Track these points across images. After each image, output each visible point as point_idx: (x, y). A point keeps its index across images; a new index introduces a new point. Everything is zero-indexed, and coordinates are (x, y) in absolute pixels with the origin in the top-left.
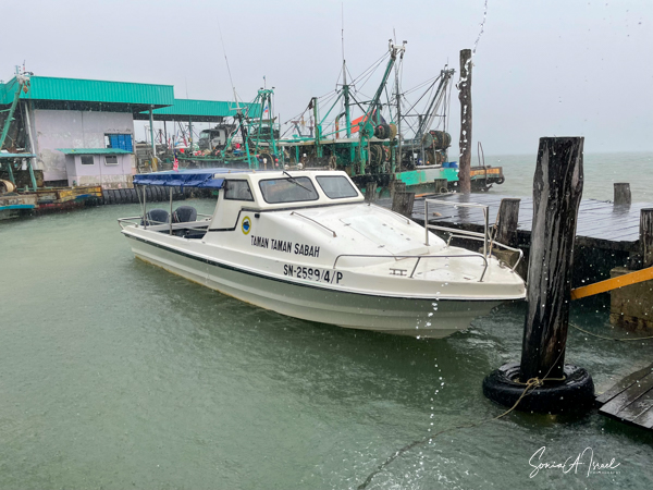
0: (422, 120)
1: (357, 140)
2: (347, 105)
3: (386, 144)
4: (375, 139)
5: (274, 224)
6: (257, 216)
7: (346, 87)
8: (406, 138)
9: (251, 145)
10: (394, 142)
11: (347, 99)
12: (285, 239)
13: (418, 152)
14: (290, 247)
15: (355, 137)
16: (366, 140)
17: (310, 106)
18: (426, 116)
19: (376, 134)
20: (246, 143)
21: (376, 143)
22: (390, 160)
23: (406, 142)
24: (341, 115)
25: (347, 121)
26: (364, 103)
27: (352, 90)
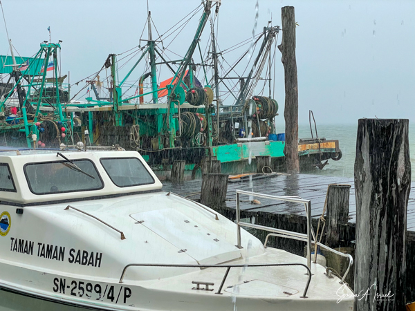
0: (244, 83)
1: (165, 106)
2: (153, 64)
3: (201, 111)
4: (187, 105)
5: (42, 222)
6: (20, 212)
7: (151, 43)
8: (225, 104)
9: (30, 110)
10: (211, 109)
11: (153, 57)
12: (56, 243)
13: (240, 120)
14: (62, 253)
15: (163, 102)
16: (176, 106)
17: (107, 64)
18: (249, 78)
19: (189, 99)
20: (24, 107)
21: (189, 110)
22: (206, 131)
23: (226, 108)
24: (146, 76)
25: (153, 82)
26: (174, 63)
27: (159, 46)
